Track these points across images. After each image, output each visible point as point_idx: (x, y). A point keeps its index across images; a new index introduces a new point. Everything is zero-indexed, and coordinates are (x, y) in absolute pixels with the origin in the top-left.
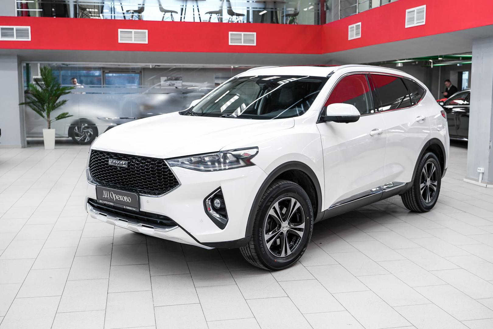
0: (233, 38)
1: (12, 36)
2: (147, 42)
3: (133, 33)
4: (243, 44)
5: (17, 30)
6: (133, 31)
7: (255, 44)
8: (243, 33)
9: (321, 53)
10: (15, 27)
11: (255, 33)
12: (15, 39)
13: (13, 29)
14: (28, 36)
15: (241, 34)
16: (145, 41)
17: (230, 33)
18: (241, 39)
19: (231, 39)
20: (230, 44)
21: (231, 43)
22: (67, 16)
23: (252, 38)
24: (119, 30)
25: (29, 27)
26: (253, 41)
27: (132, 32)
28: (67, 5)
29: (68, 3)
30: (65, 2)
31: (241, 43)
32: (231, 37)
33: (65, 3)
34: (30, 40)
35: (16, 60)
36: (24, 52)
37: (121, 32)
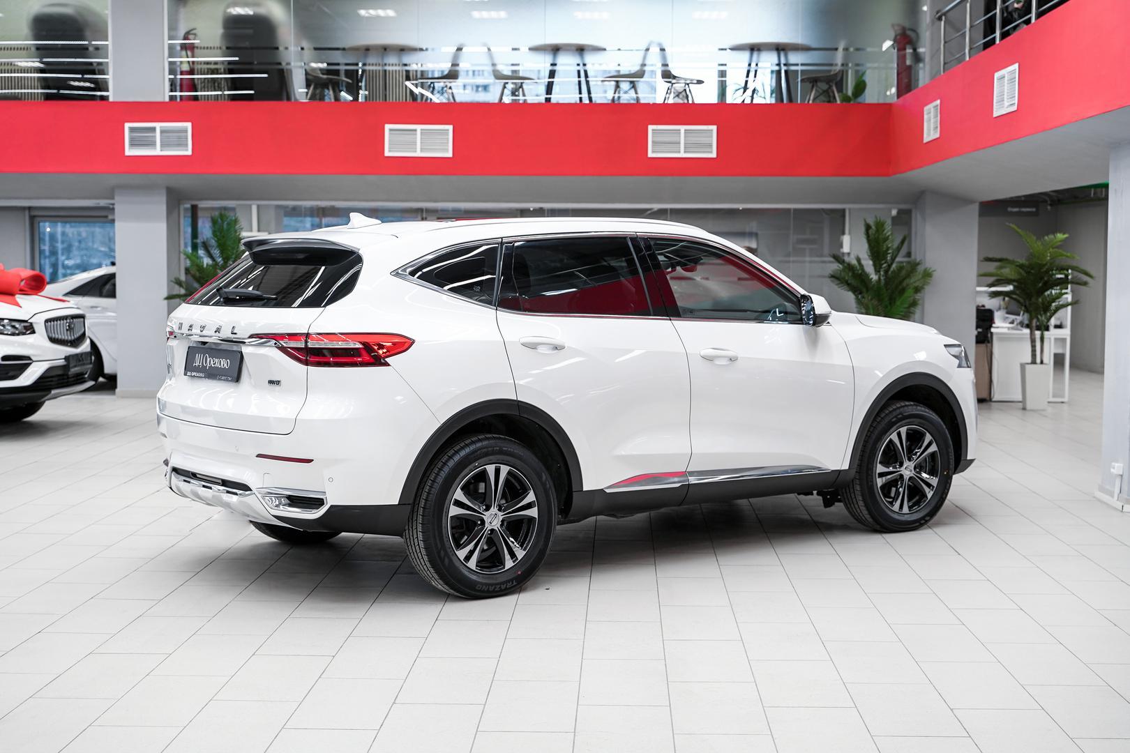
0: (659, 139)
1: (152, 144)
2: (450, 154)
3: (419, 132)
4: (682, 155)
5: (162, 132)
6: (419, 127)
7: (714, 155)
8: (682, 128)
9: (887, 175)
10: (158, 126)
11: (714, 128)
12: (157, 151)
13: (154, 129)
14: (187, 145)
15: (680, 130)
16: (447, 150)
17: (651, 128)
18: (679, 143)
19: (653, 142)
20: (650, 155)
21: (653, 152)
22: (285, 97)
23: (704, 140)
24: (388, 127)
25: (189, 125)
26: (711, 146)
27: (415, 130)
28: (285, 71)
29: (288, 67)
30: (280, 64)
31: (679, 152)
32: (653, 137)
33: (280, 67)
34: (189, 152)
35: (164, 199)
36: (182, 181)
37: (391, 130)
